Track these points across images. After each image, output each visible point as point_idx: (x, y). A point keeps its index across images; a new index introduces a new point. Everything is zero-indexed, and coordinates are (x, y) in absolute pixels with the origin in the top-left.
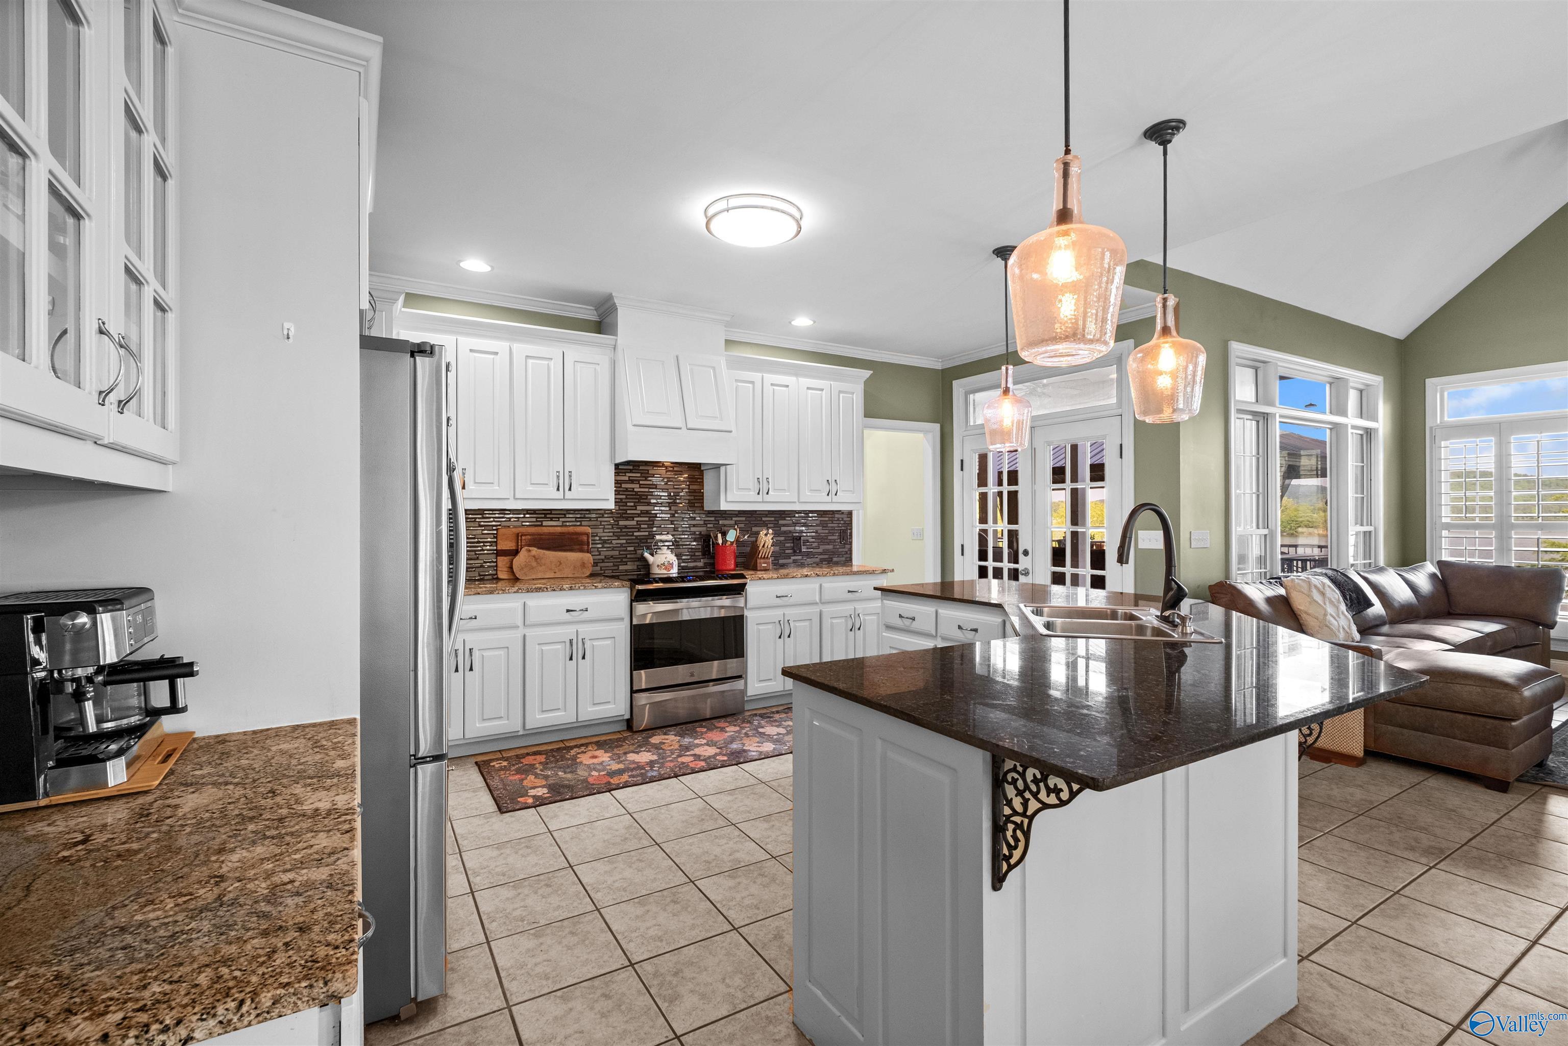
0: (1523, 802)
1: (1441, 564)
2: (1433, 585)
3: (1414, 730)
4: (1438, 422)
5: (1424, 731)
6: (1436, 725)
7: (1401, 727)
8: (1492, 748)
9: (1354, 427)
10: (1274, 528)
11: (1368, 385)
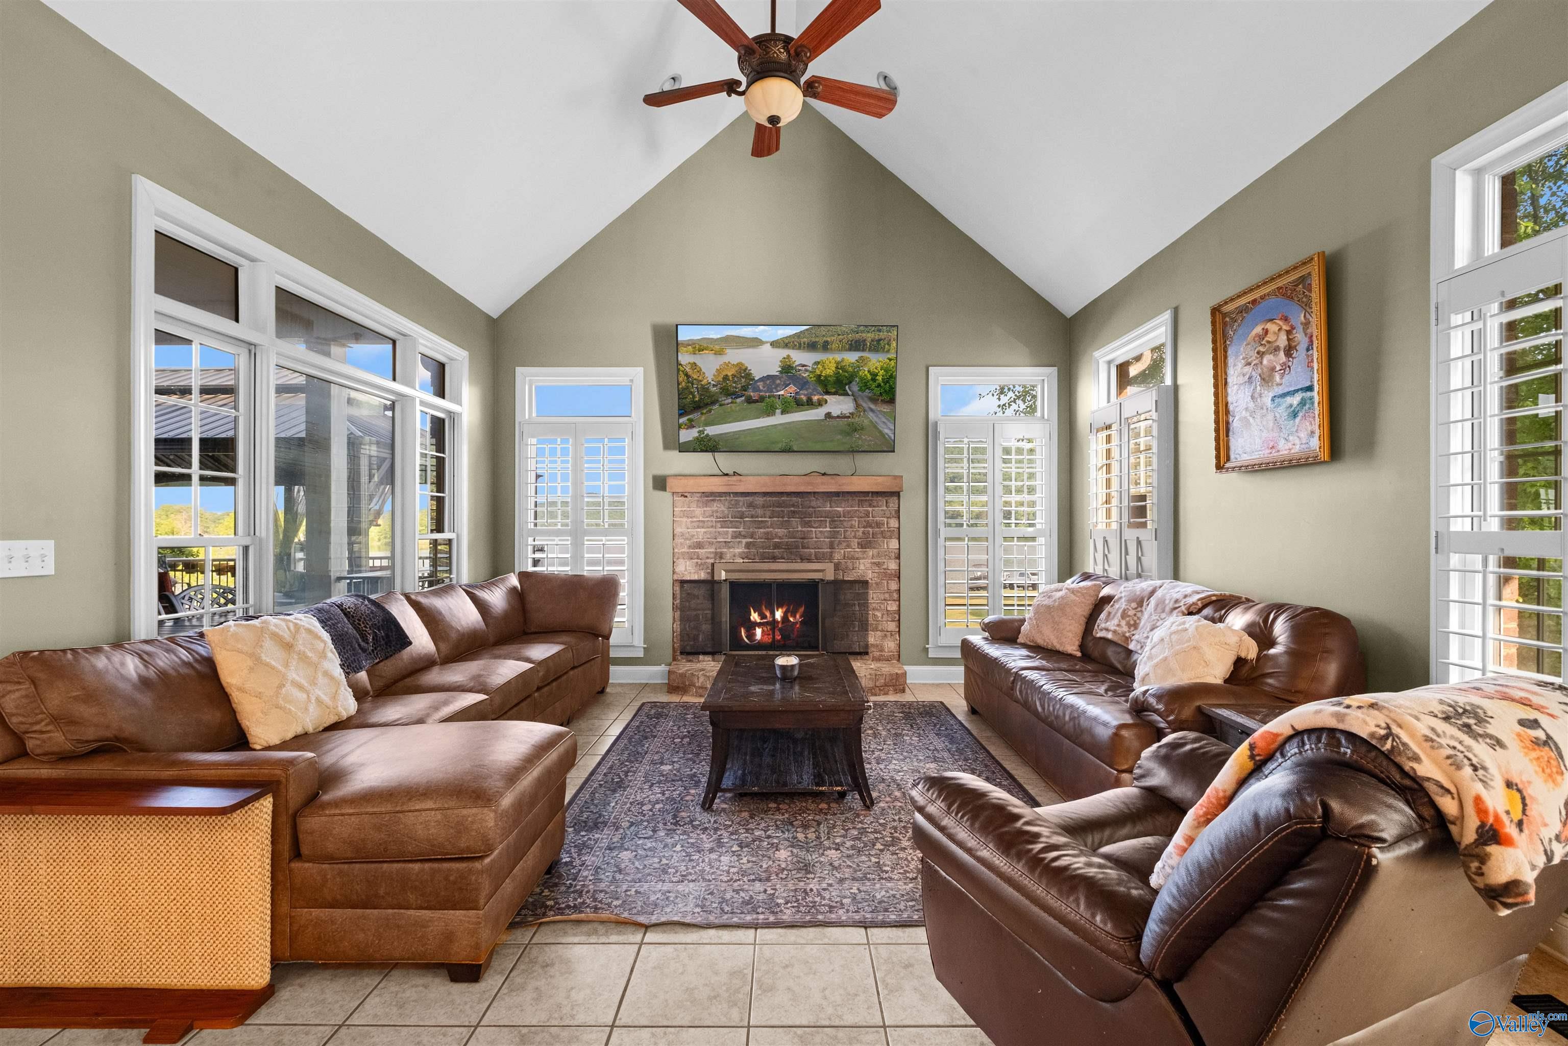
0: (534, 934)
1: (524, 576)
2: (509, 603)
3: (352, 907)
4: (527, 417)
5: (365, 906)
6: (382, 892)
7: (332, 906)
8: (458, 912)
9: (422, 403)
10: (264, 534)
11: (452, 359)
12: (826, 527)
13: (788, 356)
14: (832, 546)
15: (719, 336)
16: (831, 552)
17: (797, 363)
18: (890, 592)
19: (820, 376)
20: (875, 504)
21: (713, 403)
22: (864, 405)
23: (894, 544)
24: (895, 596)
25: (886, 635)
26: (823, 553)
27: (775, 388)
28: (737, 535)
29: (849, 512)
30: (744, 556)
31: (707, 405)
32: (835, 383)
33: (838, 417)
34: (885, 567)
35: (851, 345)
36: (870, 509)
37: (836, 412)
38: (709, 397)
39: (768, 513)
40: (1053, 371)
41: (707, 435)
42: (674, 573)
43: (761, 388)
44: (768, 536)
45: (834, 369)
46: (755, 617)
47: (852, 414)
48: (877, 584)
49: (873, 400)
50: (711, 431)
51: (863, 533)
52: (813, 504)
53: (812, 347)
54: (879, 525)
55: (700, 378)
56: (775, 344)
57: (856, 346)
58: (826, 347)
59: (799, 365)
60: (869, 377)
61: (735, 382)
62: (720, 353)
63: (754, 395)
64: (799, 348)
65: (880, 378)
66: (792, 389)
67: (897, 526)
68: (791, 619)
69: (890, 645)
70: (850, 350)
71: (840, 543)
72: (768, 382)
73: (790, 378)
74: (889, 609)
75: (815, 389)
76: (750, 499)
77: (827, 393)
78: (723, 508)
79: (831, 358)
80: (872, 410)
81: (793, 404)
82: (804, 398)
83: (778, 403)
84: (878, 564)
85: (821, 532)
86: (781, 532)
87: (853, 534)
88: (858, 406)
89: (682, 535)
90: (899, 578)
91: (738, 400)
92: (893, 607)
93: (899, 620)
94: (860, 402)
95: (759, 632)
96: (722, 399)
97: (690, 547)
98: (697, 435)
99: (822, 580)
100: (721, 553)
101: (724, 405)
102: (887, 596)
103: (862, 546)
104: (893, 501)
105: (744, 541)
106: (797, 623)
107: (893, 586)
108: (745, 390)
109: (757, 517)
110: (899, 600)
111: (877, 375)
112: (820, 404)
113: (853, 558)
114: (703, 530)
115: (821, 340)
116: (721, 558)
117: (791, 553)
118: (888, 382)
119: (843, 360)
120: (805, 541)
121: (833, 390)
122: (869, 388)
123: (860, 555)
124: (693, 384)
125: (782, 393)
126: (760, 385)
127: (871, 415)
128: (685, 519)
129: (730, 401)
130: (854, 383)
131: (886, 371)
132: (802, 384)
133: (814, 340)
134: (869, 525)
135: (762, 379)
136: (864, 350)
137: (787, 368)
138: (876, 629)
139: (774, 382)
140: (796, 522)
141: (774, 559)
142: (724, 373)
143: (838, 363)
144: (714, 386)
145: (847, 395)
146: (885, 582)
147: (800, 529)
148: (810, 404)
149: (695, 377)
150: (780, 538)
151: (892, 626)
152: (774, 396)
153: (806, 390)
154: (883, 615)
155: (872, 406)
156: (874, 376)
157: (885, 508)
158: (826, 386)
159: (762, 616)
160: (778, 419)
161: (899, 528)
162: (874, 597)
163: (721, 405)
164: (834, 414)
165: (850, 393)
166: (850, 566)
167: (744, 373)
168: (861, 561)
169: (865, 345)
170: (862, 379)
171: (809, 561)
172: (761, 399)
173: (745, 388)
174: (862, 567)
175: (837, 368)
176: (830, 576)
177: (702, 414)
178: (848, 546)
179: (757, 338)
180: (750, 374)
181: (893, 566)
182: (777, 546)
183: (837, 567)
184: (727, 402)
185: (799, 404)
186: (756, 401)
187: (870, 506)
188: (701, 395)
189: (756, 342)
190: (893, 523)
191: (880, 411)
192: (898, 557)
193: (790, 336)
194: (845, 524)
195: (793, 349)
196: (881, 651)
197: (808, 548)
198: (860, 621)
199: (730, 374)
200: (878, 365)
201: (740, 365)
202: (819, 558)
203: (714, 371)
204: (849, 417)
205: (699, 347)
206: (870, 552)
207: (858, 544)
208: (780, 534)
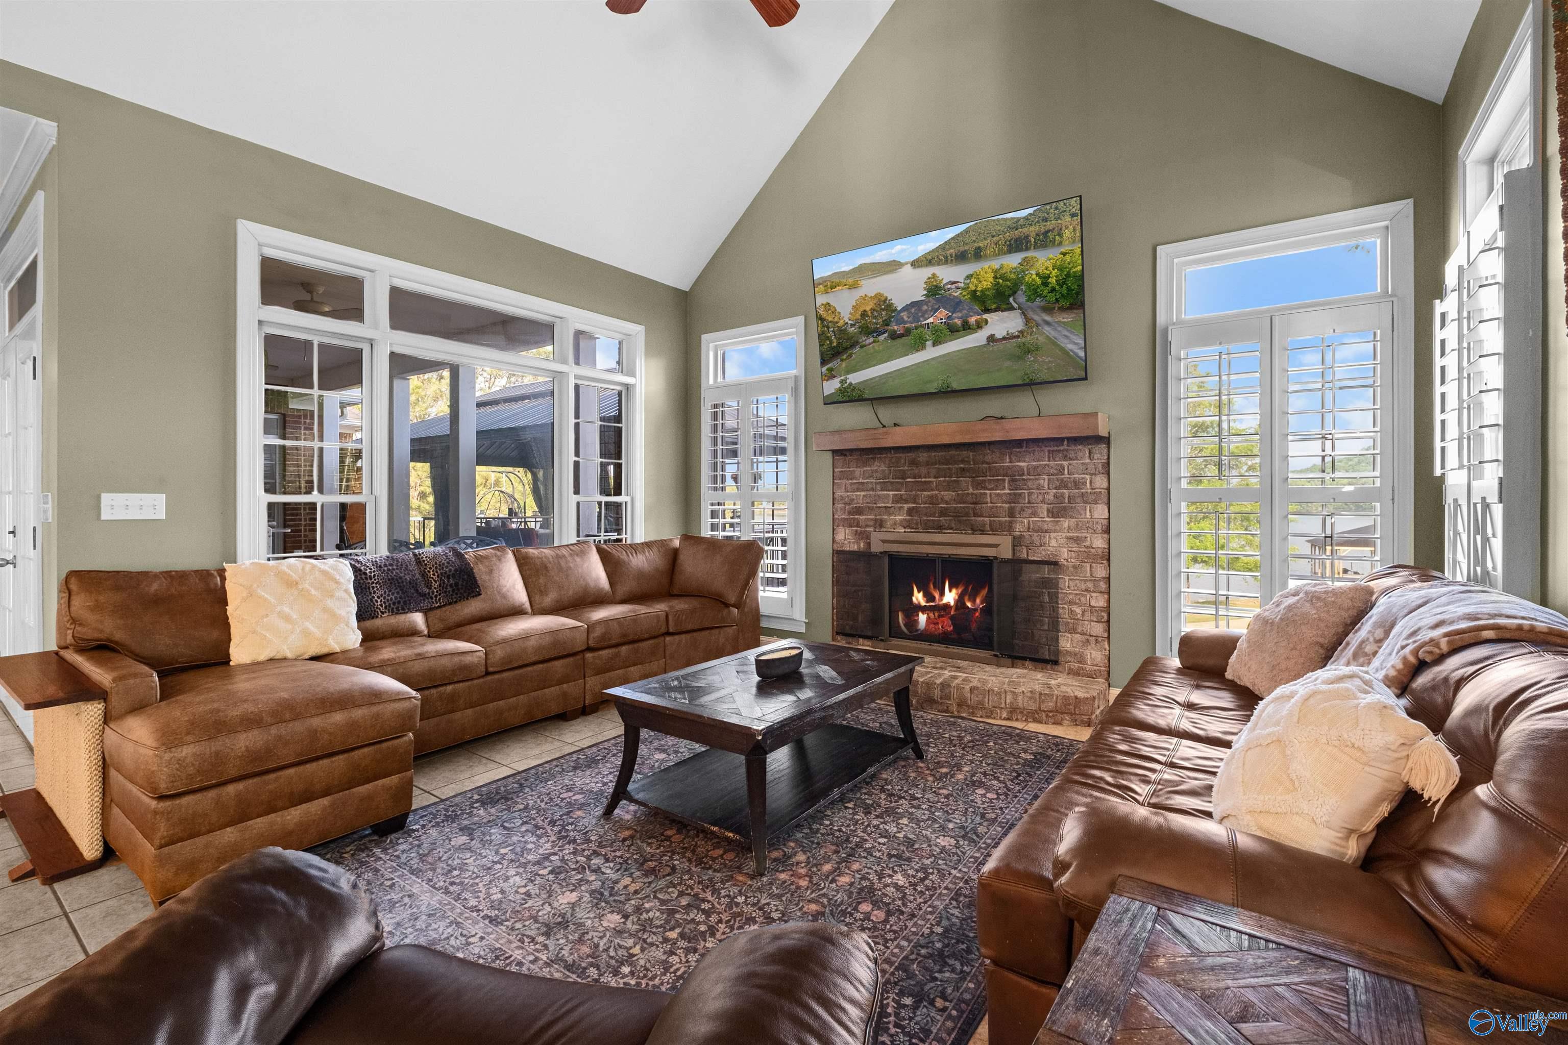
4: (711, 383)
12: (1004, 488)
13: (934, 275)
14: (1012, 514)
15: (851, 268)
16: (1011, 522)
17: (945, 282)
18: (1095, 581)
19: (975, 291)
20: (1072, 455)
21: (853, 346)
22: (1036, 318)
23: (1100, 512)
24: (1103, 586)
25: (1088, 641)
26: (1001, 523)
27: (922, 316)
28: (898, 500)
29: (1036, 468)
30: (905, 524)
31: (846, 349)
32: (995, 297)
33: (1004, 338)
34: (1088, 543)
35: (1010, 246)
36: (1065, 463)
37: (1000, 333)
38: (847, 339)
39: (933, 472)
40: (1406, 206)
41: (851, 384)
42: (834, 541)
43: (906, 318)
44: (933, 501)
45: (991, 280)
46: (918, 597)
47: (1021, 332)
48: (1075, 567)
49: (1048, 310)
50: (855, 378)
51: (1055, 496)
52: (988, 458)
53: (961, 258)
54: (1077, 484)
55: (836, 320)
56: (915, 264)
57: (1017, 245)
58: (978, 255)
59: (947, 284)
60: (1039, 281)
61: (875, 318)
62: (854, 286)
63: (897, 328)
64: (946, 262)
65: (1053, 280)
66: (943, 313)
67: (1105, 485)
68: (969, 605)
69: (1094, 655)
70: (1010, 251)
71: (1022, 509)
72: (913, 310)
73: (938, 300)
74: (1093, 603)
75: (971, 309)
76: (912, 455)
77: (987, 311)
78: (883, 468)
79: (986, 267)
80: (1047, 323)
81: (946, 332)
82: (959, 322)
83: (928, 334)
84: (1077, 540)
85: (998, 495)
86: (947, 495)
87: (1041, 497)
88: (1028, 320)
89: (842, 498)
90: (1109, 560)
91: (882, 338)
92: (1099, 601)
93: (1108, 621)
94: (1031, 314)
95: (922, 618)
96: (864, 340)
97: (850, 513)
98: (839, 385)
99: (996, 558)
100: (881, 520)
101: (865, 346)
102: (1090, 585)
103: (1052, 513)
104: (1100, 452)
105: (906, 506)
106: (975, 610)
107: (1100, 572)
108: (888, 325)
109: (920, 477)
110: (1109, 593)
111: (1049, 277)
112: (979, 326)
113: (1040, 530)
114: (863, 493)
115: (971, 248)
116: (881, 526)
117: (960, 521)
118: (1064, 283)
119: (1002, 267)
120: (978, 506)
121: (994, 306)
122: (1040, 296)
123: (1050, 526)
124: (828, 328)
125: (931, 320)
126: (904, 315)
127: (1047, 329)
128: (844, 482)
129: (871, 340)
130: (1019, 292)
131: (1061, 269)
132: (955, 305)
133: (962, 249)
134: (1064, 485)
135: (906, 308)
136: (1027, 249)
137: (934, 290)
138: (1073, 631)
139: (920, 309)
140: (967, 482)
141: (940, 528)
142: (862, 309)
143: (995, 272)
144: (852, 325)
145: (1012, 309)
146: (1088, 565)
147: (971, 491)
148: (967, 328)
149: (830, 319)
150: (947, 503)
151: (1098, 629)
152: (922, 326)
153: (960, 311)
154: (1083, 612)
155: (1048, 318)
156: (1045, 279)
157: (1087, 461)
158: (984, 302)
159: (929, 597)
160: (930, 353)
161: (1108, 489)
162: (1068, 585)
163: (862, 347)
164: (999, 336)
165: (1016, 306)
166: (1036, 538)
167: (884, 305)
168: (1053, 535)
169: (1028, 242)
170: (1029, 285)
171: (983, 532)
172: (908, 332)
173: (887, 323)
174: (1053, 543)
175: (995, 277)
176: (1006, 553)
177: (842, 360)
178: (1034, 514)
179: (894, 261)
180: (891, 305)
181: (1099, 543)
182: (943, 513)
183: (1017, 542)
184: (868, 342)
185: (954, 331)
186: (901, 336)
187: (1065, 458)
188: (839, 339)
189: (893, 266)
190: (1100, 482)
191: (1059, 323)
192: (1107, 531)
193: (933, 250)
194: (1030, 483)
195: (939, 264)
196: (1081, 662)
197: (981, 516)
198: (1050, 617)
199: (868, 309)
200: (1049, 264)
201: (879, 295)
202: (995, 529)
203: (850, 309)
204: (1018, 337)
205: (832, 284)
206: (1066, 523)
207: (1048, 510)
208: (946, 498)
